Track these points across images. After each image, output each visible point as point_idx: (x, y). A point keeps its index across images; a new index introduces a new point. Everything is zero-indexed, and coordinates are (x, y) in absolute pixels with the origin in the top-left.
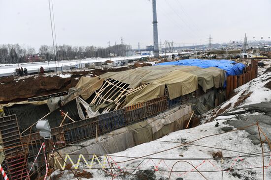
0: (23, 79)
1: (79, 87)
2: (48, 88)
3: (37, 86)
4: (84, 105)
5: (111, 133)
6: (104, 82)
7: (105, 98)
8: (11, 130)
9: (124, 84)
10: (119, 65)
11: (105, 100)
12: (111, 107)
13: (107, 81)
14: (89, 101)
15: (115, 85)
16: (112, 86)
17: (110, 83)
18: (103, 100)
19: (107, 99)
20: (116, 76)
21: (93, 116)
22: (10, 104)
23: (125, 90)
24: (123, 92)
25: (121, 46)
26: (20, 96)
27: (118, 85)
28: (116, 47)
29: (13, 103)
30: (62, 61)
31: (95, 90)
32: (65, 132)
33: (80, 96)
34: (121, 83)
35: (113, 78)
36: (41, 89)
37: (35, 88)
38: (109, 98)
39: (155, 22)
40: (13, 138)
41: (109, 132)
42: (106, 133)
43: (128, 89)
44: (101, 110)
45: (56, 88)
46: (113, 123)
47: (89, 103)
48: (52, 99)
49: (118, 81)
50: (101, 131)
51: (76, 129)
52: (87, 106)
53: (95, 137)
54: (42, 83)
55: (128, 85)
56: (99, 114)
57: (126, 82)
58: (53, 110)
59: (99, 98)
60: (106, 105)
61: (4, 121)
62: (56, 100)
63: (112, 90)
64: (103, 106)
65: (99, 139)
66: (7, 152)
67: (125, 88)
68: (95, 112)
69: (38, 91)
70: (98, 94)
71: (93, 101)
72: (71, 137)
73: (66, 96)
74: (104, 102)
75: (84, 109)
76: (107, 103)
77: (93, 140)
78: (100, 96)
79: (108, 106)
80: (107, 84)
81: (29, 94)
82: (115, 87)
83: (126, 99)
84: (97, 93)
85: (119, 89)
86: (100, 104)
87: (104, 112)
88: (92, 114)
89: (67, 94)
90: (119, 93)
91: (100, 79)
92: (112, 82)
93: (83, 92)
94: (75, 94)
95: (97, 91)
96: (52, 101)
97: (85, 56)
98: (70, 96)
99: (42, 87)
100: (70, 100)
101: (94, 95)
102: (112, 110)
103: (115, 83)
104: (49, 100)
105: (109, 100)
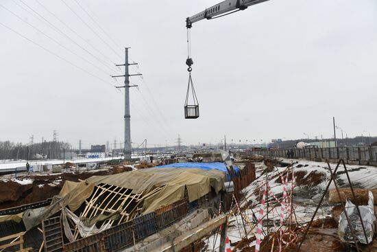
4: (73, 218)
6: (96, 188)
7: (102, 207)
9: (124, 189)
10: (94, 168)
11: (103, 210)
12: (114, 218)
13: (99, 187)
14: (78, 213)
15: (112, 192)
16: (107, 193)
17: (104, 189)
18: (99, 212)
19: (106, 209)
20: (109, 180)
21: (88, 235)
23: (128, 196)
24: (126, 199)
25: (54, 144)
27: (116, 191)
28: (45, 145)
31: (85, 198)
33: (67, 207)
34: (119, 188)
35: (106, 182)
38: (109, 207)
39: (127, 117)
40: (55, 246)
41: (143, 239)
42: (141, 240)
43: (132, 195)
44: (99, 225)
45: (12, 199)
47: (79, 216)
48: (30, 211)
49: (114, 187)
50: (137, 237)
52: (77, 220)
53: (132, 245)
55: (130, 191)
56: (97, 231)
57: (127, 186)
58: (31, 227)
59: (92, 210)
60: (105, 217)
61: (49, 225)
63: (107, 198)
64: (101, 217)
65: (137, 246)
67: (127, 193)
68: (90, 227)
70: (90, 204)
71: (84, 214)
73: (50, 207)
74: (102, 213)
75: (72, 225)
76: (105, 213)
77: (131, 249)
78: (94, 205)
79: (110, 217)
80: (100, 190)
82: (113, 194)
84: (88, 203)
85: (118, 196)
86: (96, 216)
87: (105, 227)
89: (49, 204)
90: (121, 201)
91: (87, 184)
93: (70, 200)
94: (61, 204)
95: (89, 200)
96: (29, 215)
98: (54, 206)
100: (54, 212)
101: (84, 205)
102: (116, 222)
103: (112, 189)
104: (26, 213)
105: (109, 210)
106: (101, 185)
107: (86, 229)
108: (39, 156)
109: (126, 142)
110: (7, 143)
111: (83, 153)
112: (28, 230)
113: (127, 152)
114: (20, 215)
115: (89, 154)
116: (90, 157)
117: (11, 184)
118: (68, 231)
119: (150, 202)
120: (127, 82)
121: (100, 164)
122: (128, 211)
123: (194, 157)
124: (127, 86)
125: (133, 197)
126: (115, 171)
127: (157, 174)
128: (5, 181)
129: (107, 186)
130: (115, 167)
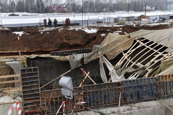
0: (48, 31)
1: (105, 45)
2: (72, 42)
3: (60, 39)
4: (108, 66)
5: (137, 105)
6: (135, 41)
7: (134, 61)
8: (32, 83)
9: (160, 46)
10: (156, 21)
11: (134, 63)
13: (138, 41)
15: (147, 47)
16: (144, 47)
17: (141, 43)
18: (131, 64)
19: (136, 63)
22: (33, 56)
23: (160, 54)
24: (157, 56)
26: (44, 48)
27: (152, 47)
29: (36, 55)
30: (88, 13)
31: (122, 50)
32: (84, 93)
33: (105, 55)
34: (156, 44)
35: (146, 37)
36: (64, 43)
37: (59, 41)
38: (139, 61)
40: (33, 91)
41: (134, 103)
42: (131, 103)
43: (165, 53)
45: (80, 44)
46: (140, 93)
47: (114, 65)
48: (75, 55)
49: (152, 42)
50: (125, 99)
51: (97, 92)
52: (111, 68)
53: (117, 105)
54: (66, 37)
55: (165, 48)
57: (164, 44)
58: (75, 67)
60: (134, 70)
61: (26, 73)
62: (79, 57)
65: (122, 108)
66: (25, 105)
67: (161, 51)
68: (120, 76)
69: (61, 45)
71: (119, 63)
72: (90, 100)
73: (90, 54)
74: (132, 66)
75: (107, 71)
77: (115, 109)
78: (128, 57)
79: (136, 71)
80: (138, 44)
81: (52, 47)
82: (148, 49)
83: (161, 65)
84: (124, 55)
85: (152, 51)
86: (127, 68)
88: (116, 78)
89: (91, 51)
90: (153, 57)
91: (130, 37)
92: (144, 42)
93: (108, 50)
94: (100, 53)
95: (125, 52)
96: (74, 58)
97: (114, 8)
98: (93, 54)
99: (65, 41)
100: (93, 58)
101: (121, 55)
102: (141, 76)
103: (148, 44)
104: (72, 56)
105: (139, 64)
106: (140, 39)
112: (72, 68)
114: (68, 57)
125: (165, 55)
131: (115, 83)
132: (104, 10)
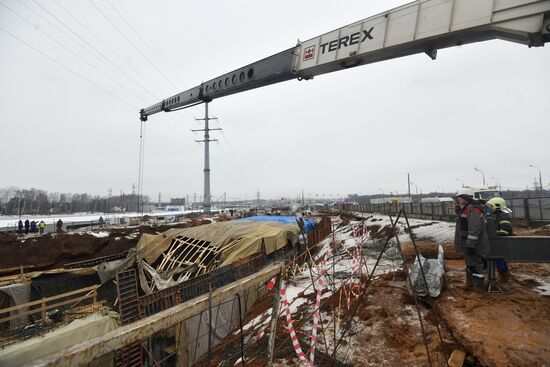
0: (33, 238)
1: (142, 247)
3: (57, 248)
4: (150, 271)
6: (174, 241)
7: (179, 260)
8: (129, 289)
9: (202, 242)
11: (181, 263)
12: (191, 270)
13: (177, 240)
14: (155, 265)
15: (190, 244)
16: (185, 245)
17: (181, 241)
18: (177, 264)
19: (184, 261)
20: (188, 232)
21: (165, 287)
23: (206, 249)
24: (204, 251)
25: (132, 197)
27: (194, 243)
28: (123, 198)
31: (162, 250)
33: (144, 259)
34: (198, 240)
35: (184, 235)
37: (54, 251)
38: (187, 259)
39: (207, 170)
40: (130, 299)
43: (210, 247)
44: (176, 277)
47: (156, 269)
48: (105, 264)
49: (192, 240)
52: (153, 273)
54: (65, 245)
55: (208, 243)
56: (173, 284)
57: (205, 239)
58: (106, 280)
59: (169, 262)
60: (183, 269)
62: (112, 265)
63: (185, 250)
64: (178, 270)
67: (205, 246)
68: (167, 279)
70: (168, 257)
71: (161, 267)
73: (126, 260)
74: (179, 266)
75: (149, 278)
76: (183, 266)
78: (172, 258)
79: (187, 270)
80: (178, 243)
82: (191, 246)
84: (165, 255)
85: (196, 248)
86: (173, 269)
87: (182, 280)
89: (125, 257)
90: (199, 253)
91: (165, 237)
93: (147, 253)
94: (138, 257)
95: (166, 253)
96: (105, 268)
100: (130, 264)
101: (161, 257)
102: (193, 274)
103: (189, 242)
104: (101, 266)
105: (187, 262)
106: (179, 237)
107: (163, 282)
108: (117, 209)
109: (205, 196)
110: (84, 196)
111: (163, 206)
112: (103, 283)
113: (207, 205)
114: (95, 268)
115: (168, 207)
116: (169, 210)
117: (87, 237)
118: (144, 284)
119: (228, 254)
120: (207, 136)
121: (179, 217)
122: (205, 263)
123: (273, 210)
124: (207, 140)
125: (211, 250)
126: (194, 224)
127: (235, 226)
128: (80, 233)
129: (185, 239)
130: (194, 220)
131: (163, 291)
132: (51, 210)
